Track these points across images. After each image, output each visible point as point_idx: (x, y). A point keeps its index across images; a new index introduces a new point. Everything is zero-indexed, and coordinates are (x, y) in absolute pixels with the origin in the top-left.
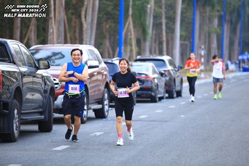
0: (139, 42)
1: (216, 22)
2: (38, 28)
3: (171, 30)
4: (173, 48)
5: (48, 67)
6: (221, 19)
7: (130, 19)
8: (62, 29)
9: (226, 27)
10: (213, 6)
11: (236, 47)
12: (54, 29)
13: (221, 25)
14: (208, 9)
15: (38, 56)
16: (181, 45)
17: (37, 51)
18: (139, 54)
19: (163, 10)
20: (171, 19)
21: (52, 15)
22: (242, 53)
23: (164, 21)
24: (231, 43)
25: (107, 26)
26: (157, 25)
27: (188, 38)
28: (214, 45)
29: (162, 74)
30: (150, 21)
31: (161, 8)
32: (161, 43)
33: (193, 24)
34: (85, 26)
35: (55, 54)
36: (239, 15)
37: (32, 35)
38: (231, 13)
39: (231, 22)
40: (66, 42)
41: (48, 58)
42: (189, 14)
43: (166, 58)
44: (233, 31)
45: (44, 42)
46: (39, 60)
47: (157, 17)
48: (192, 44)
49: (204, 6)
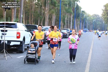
0: (63, 26)
1: (79, 22)
2: (43, 23)
3: (70, 24)
4: (70, 27)
5: (45, 31)
6: (80, 21)
7: (62, 21)
8: (48, 23)
9: (81, 23)
10: (79, 19)
11: (83, 27)
12: (46, 23)
13: (80, 23)
14: (78, 19)
15: (43, 28)
16: (72, 27)
17: (43, 27)
18: (63, 28)
19: (69, 20)
20: (70, 21)
21: (46, 20)
22: (84, 28)
23: (69, 22)
24: (82, 26)
25: (57, 22)
26: (67, 23)
27: (73, 25)
28: (79, 27)
29: (68, 33)
30: (66, 22)
31: (68, 19)
32: (68, 26)
33: (75, 22)
34: (52, 22)
35: (46, 28)
36: (84, 21)
37: (42, 24)
38: (82, 20)
39: (82, 22)
40: (48, 26)
41: (45, 29)
42: (74, 20)
43: (69, 29)
44: (83, 24)
45: (44, 26)
46: (43, 29)
47: (67, 21)
48: (74, 26)
49: (77, 19)
